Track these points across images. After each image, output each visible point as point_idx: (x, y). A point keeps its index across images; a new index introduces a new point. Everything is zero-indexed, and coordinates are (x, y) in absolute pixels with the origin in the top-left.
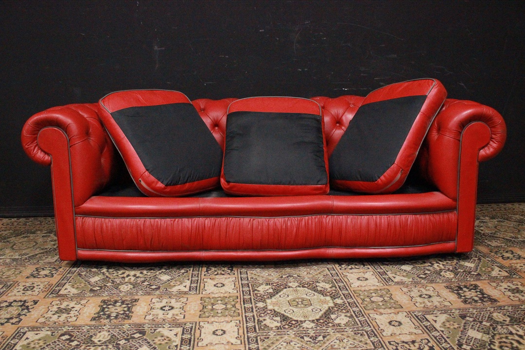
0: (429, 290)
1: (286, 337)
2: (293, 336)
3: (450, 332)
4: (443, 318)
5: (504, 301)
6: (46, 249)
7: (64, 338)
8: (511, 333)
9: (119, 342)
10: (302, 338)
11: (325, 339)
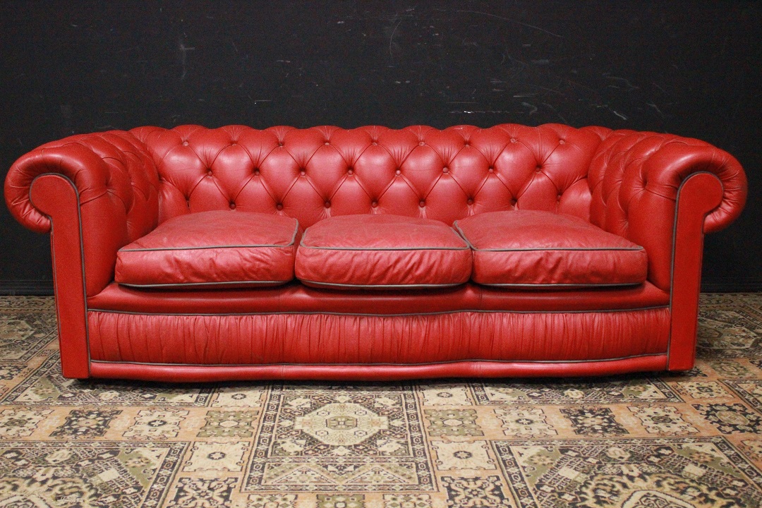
0: (534, 413)
1: (304, 465)
2: (315, 464)
3: (534, 469)
4: (534, 450)
5: (637, 432)
6: (11, 340)
7: (8, 456)
8: (621, 474)
9: (80, 463)
10: (326, 467)
11: (357, 470)
